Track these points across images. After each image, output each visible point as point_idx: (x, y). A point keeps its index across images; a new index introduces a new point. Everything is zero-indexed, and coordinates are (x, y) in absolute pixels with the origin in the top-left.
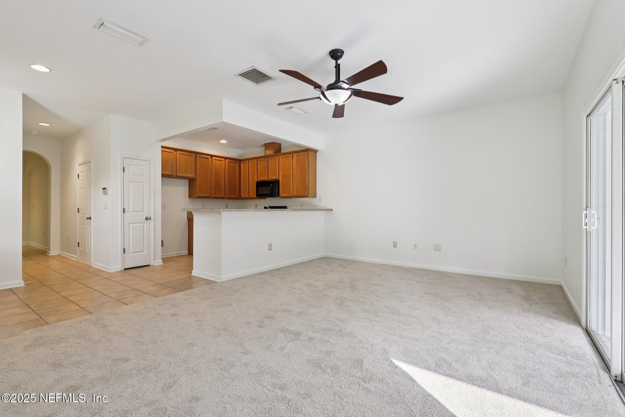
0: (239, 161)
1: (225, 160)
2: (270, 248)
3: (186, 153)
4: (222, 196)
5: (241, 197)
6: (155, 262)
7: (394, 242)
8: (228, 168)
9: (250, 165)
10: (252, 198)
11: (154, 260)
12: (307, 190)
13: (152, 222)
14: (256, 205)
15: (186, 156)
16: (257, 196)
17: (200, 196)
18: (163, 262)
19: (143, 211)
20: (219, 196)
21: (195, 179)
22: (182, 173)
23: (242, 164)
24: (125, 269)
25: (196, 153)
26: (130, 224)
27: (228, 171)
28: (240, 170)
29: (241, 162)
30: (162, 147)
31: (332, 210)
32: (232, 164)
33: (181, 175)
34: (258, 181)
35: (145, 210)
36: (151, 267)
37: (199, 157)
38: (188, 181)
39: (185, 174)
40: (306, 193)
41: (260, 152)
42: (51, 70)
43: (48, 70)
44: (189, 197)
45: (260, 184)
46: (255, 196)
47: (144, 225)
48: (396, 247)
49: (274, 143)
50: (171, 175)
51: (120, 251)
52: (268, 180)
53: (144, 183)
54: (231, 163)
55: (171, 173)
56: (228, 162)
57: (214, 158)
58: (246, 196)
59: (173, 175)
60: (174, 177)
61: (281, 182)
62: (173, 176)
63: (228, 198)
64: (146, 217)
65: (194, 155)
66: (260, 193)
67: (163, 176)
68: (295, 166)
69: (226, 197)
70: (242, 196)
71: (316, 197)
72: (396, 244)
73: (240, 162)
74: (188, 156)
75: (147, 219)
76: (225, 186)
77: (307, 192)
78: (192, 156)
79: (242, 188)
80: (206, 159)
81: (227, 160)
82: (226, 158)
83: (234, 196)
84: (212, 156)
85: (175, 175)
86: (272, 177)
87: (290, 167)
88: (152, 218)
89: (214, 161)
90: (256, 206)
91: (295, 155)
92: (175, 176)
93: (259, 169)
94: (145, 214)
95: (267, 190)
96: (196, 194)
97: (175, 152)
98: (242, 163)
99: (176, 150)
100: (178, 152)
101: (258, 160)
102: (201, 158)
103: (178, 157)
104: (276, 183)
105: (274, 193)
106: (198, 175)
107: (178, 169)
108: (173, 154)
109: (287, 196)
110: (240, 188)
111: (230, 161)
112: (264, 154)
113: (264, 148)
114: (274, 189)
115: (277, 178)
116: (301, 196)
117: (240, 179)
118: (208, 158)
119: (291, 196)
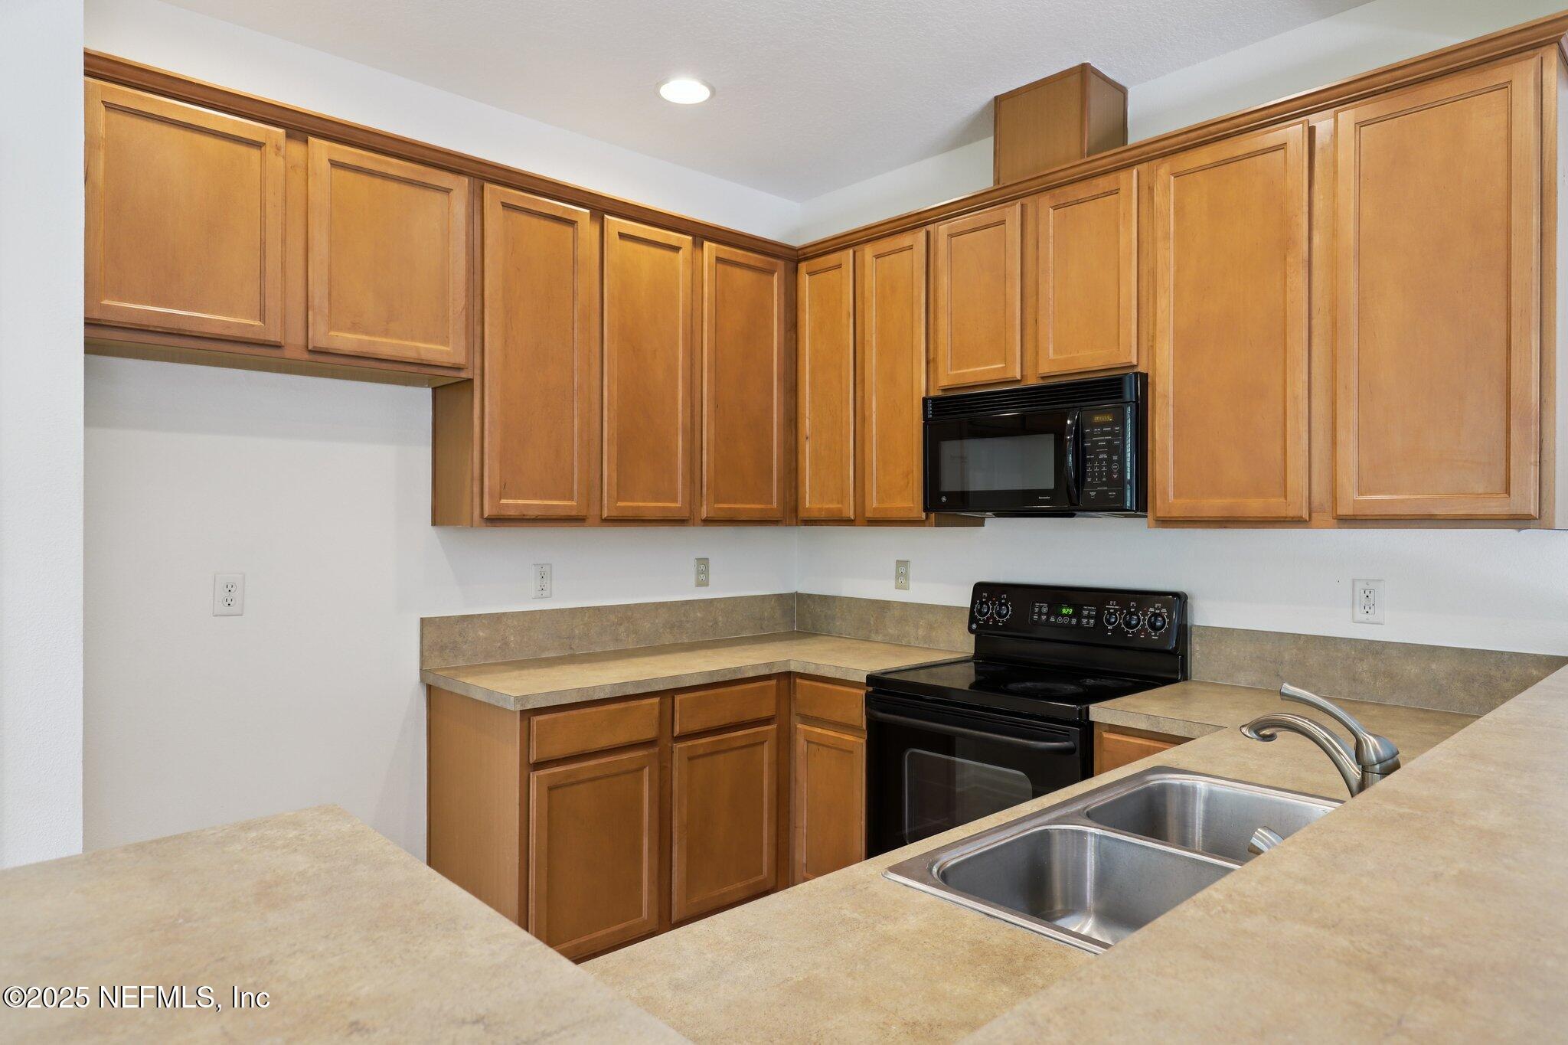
0: (785, 260)
1: (698, 244)
4: (676, 505)
5: (796, 510)
8: (720, 301)
9: (870, 282)
10: (881, 523)
14: (902, 564)
15: (391, 187)
16: (927, 509)
17: (512, 513)
20: (648, 506)
21: (470, 381)
22: (354, 328)
23: (805, 281)
25: (482, 173)
27: (717, 328)
28: (792, 325)
29: (803, 267)
32: (742, 277)
33: (346, 340)
34: (935, 393)
37: (506, 206)
38: (423, 396)
39: (386, 333)
44: (434, 523)
46: (912, 500)
50: (261, 337)
52: (1036, 383)
54: (737, 272)
55: (258, 323)
56: (719, 260)
57: (615, 224)
58: (834, 506)
59: (274, 336)
60: (288, 353)
62: (277, 346)
63: (708, 522)
65: (460, 185)
66: (949, 483)
69: (704, 516)
70: (810, 502)
73: (796, 270)
76: (693, 430)
78: (447, 191)
79: (807, 449)
80: (556, 228)
81: (706, 244)
82: (699, 234)
83: (753, 507)
84: (601, 207)
85: (301, 341)
86: (1069, 358)
89: (616, 249)
90: (899, 575)
92: (294, 351)
93: (944, 298)
95: (1022, 465)
96: (477, 500)
97: (295, 149)
98: (810, 274)
99: (298, 128)
100: (321, 150)
101: (939, 231)
102: (523, 219)
103: (319, 193)
104: (1121, 397)
105: (1103, 484)
106: (493, 343)
107: (318, 292)
108: (276, 163)
109: (1238, 513)
110: (792, 452)
111: (727, 252)
112: (986, 182)
113: (992, 139)
114: (1099, 454)
115: (1123, 360)
116: (1439, 511)
117: (792, 389)
118: (571, 223)
119: (1291, 515)
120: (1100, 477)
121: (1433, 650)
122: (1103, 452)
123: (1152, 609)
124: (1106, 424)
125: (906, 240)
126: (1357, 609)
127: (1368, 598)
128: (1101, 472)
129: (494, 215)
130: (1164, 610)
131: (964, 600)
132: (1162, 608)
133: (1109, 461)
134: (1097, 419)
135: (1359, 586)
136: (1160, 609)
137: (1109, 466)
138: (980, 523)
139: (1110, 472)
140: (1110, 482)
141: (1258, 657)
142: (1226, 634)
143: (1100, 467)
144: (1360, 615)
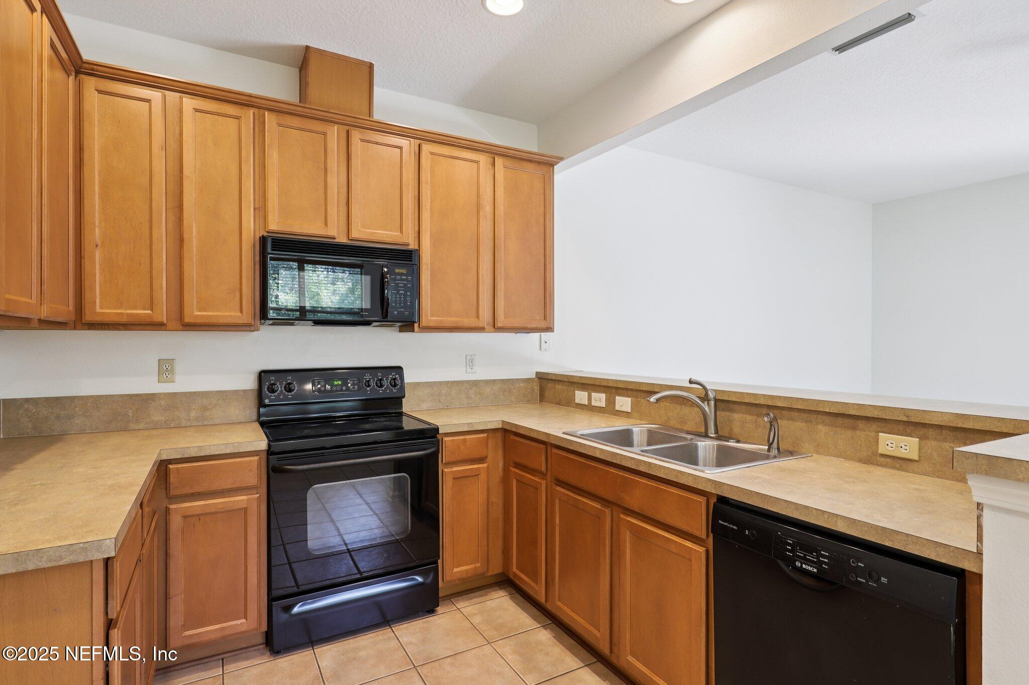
12: (551, 308)
14: (166, 362)
23: (93, 96)
29: (90, 81)
40: (546, 317)
54: (56, 60)
61: (425, 260)
69: (44, 315)
73: (78, 80)
77: (551, 312)
79: (97, 256)
87: (479, 206)
90: (162, 372)
91: (499, 162)
98: (100, 91)
101: (270, 119)
104: (411, 261)
105: (401, 307)
109: (460, 325)
114: (400, 290)
115: (404, 240)
116: (529, 326)
119: (481, 326)
120: (400, 303)
121: (494, 381)
122: (402, 290)
123: (391, 376)
124: (402, 274)
125: (231, 109)
126: (468, 367)
127: (470, 362)
128: (400, 301)
130: (397, 376)
131: (249, 383)
132: (396, 375)
133: (405, 295)
134: (397, 271)
135: (469, 357)
136: (395, 376)
137: (405, 298)
139: (405, 301)
140: (405, 307)
141: (431, 394)
142: (417, 385)
143: (400, 298)
144: (469, 370)
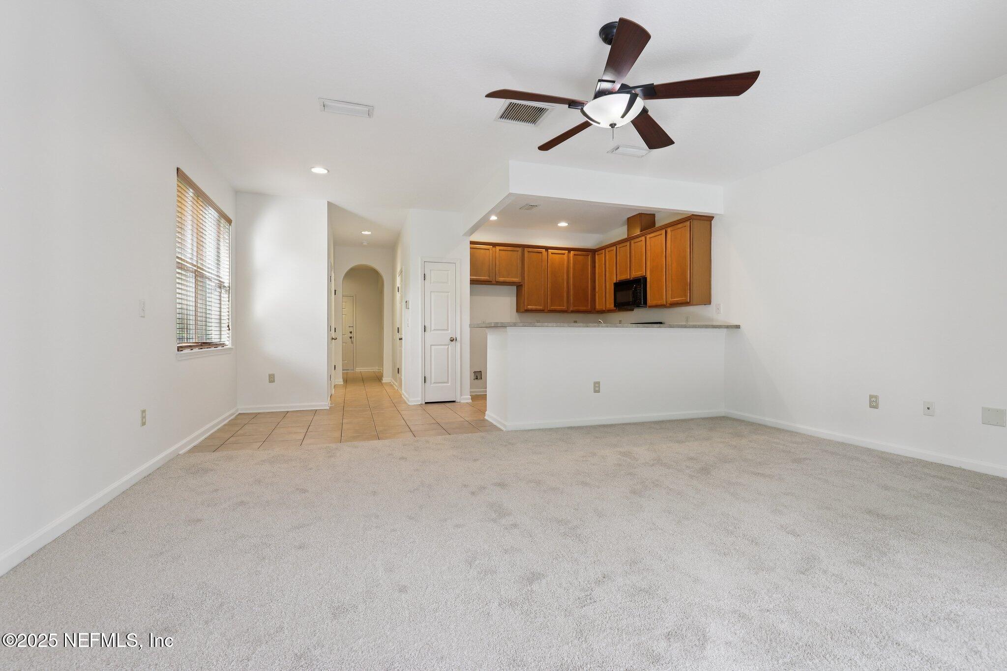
0: (592, 252)
1: (568, 252)
2: (597, 389)
3: (509, 248)
4: (564, 308)
5: (595, 309)
6: (462, 397)
7: (871, 397)
8: (574, 264)
9: (607, 257)
10: (610, 311)
11: (461, 395)
12: (689, 291)
13: (458, 344)
14: (620, 321)
15: (509, 252)
16: (615, 306)
17: (530, 309)
18: (472, 399)
19: (447, 330)
20: (558, 308)
21: (522, 285)
22: (503, 277)
24: (426, 403)
25: (524, 246)
26: (432, 346)
27: (574, 269)
28: (594, 267)
29: (596, 253)
30: (472, 243)
31: (738, 327)
32: (580, 258)
33: (501, 279)
34: (617, 282)
35: (450, 328)
36: (457, 403)
37: (528, 252)
38: (515, 288)
39: (508, 278)
40: (686, 296)
41: (621, 233)
42: (328, 171)
43: (326, 172)
44: (517, 312)
45: (620, 286)
46: (612, 306)
47: (448, 348)
48: (876, 407)
49: (640, 215)
50: (489, 280)
51: (420, 380)
52: (632, 279)
53: (449, 292)
54: (578, 257)
55: (488, 278)
56: (574, 255)
57: (551, 251)
58: (601, 307)
59: (491, 280)
61: (648, 280)
62: (491, 281)
63: (573, 312)
64: (451, 338)
65: (520, 249)
66: (620, 302)
67: (473, 282)
68: (670, 250)
69: (571, 310)
70: (598, 307)
71: (710, 303)
72: (876, 402)
73: (594, 254)
74: (511, 252)
75: (452, 341)
76: (568, 292)
77: (689, 294)
78: (518, 251)
79: (597, 296)
80: (538, 254)
81: (572, 252)
82: (569, 250)
84: (547, 248)
85: (494, 280)
86: (636, 274)
87: (662, 252)
88: (458, 339)
89: (550, 255)
91: (669, 230)
92: (494, 282)
93: (618, 261)
94: (450, 334)
95: (628, 296)
96: (524, 308)
97: (494, 249)
98: (598, 255)
99: (494, 245)
100: (498, 248)
101: (618, 246)
102: (532, 253)
103: (497, 255)
104: (642, 282)
106: (526, 278)
107: (497, 272)
108: (491, 251)
109: (657, 304)
110: (594, 296)
111: (576, 252)
112: (625, 236)
113: (627, 226)
114: (637, 293)
115: (642, 274)
117: (594, 281)
118: (541, 253)
119: (664, 304)
125: (612, 248)
129: (526, 254)
138: (632, 310)
